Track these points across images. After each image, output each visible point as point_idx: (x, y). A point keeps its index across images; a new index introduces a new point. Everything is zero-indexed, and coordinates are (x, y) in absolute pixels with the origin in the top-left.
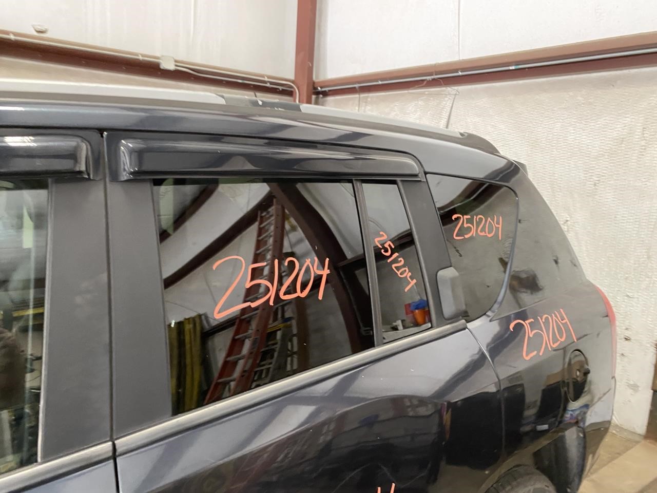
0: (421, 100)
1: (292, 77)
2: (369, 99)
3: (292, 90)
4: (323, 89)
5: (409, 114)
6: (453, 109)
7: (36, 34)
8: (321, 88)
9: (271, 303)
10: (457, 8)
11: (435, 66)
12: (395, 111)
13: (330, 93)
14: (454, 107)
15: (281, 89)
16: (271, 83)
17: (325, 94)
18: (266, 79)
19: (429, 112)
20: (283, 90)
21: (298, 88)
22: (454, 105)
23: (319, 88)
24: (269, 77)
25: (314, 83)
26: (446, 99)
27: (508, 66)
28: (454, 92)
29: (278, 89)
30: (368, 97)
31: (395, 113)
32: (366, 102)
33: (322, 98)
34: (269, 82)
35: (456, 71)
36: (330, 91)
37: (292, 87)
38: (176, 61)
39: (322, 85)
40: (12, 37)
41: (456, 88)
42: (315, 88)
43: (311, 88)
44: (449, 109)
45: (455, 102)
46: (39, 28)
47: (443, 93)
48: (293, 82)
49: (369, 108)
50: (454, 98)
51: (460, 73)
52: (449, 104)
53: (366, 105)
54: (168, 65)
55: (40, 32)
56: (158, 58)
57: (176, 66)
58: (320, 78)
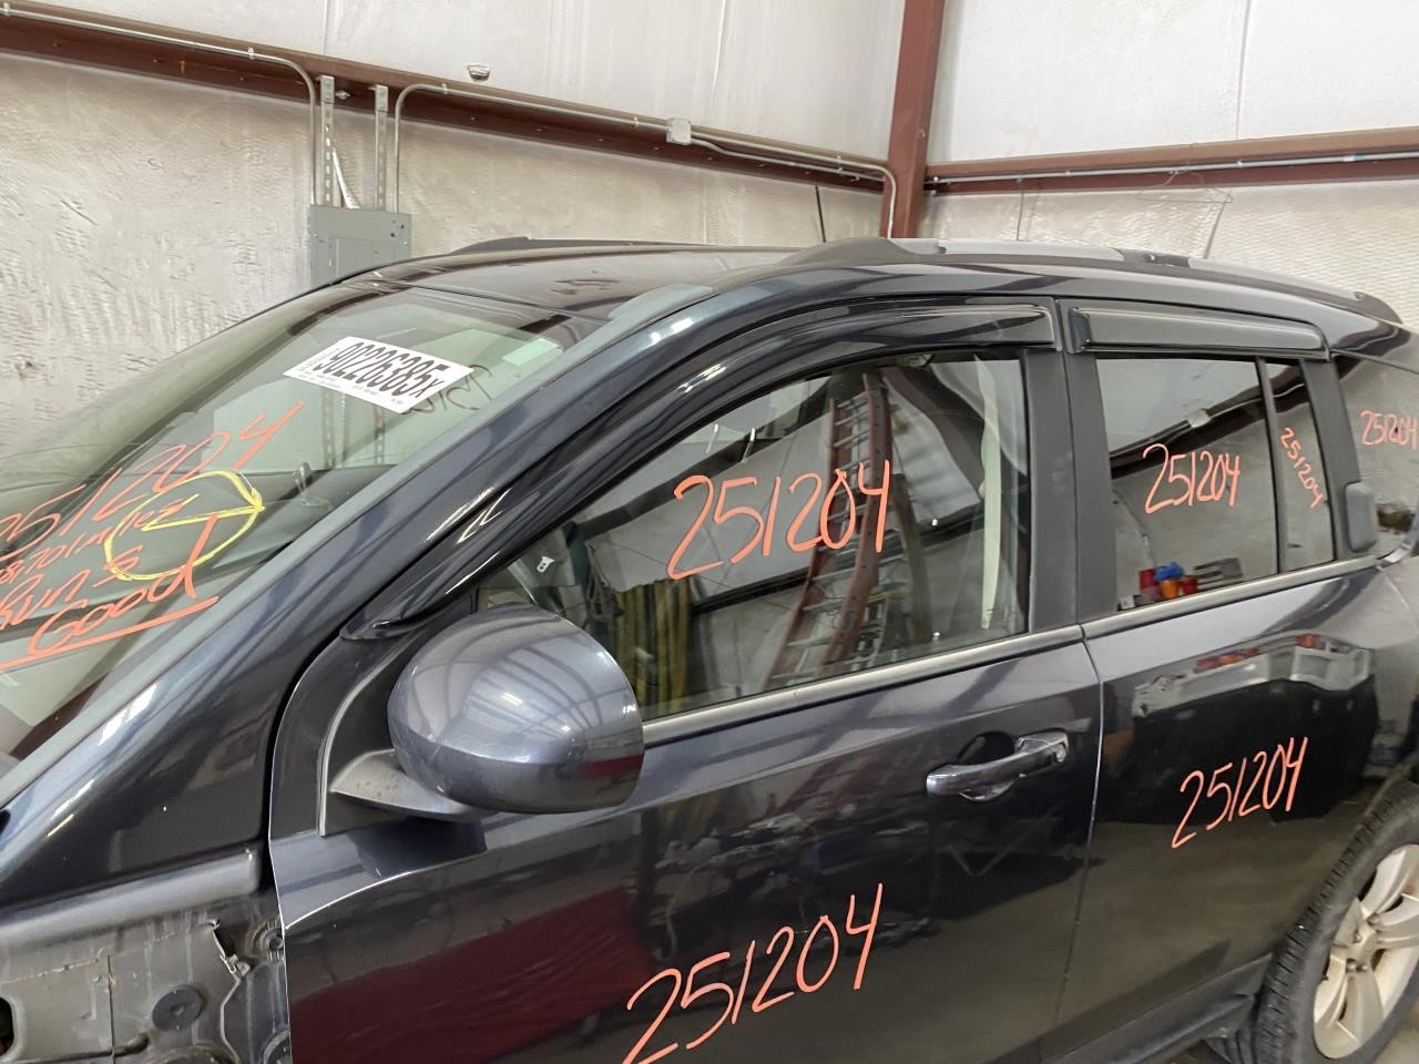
0: (1153, 210)
1: (884, 157)
2: (1039, 203)
3: (884, 179)
4: (943, 181)
5: (1124, 234)
6: (1218, 230)
7: (470, 80)
8: (940, 178)
9: (1190, 503)
10: (1241, 41)
11: (1191, 148)
12: (1094, 228)
13: (953, 187)
14: (1219, 226)
15: (858, 179)
16: (846, 168)
17: (943, 189)
18: (839, 160)
19: (1167, 234)
20: (861, 179)
21: (895, 177)
22: (1220, 223)
23: (936, 179)
24: (845, 157)
25: (927, 169)
26: (1204, 209)
27: (1342, 156)
28: (1222, 198)
29: (854, 178)
30: (1036, 199)
31: (1094, 232)
32: (1033, 209)
33: (936, 196)
34: (842, 165)
35: (1234, 160)
36: (953, 183)
37: (881, 174)
38: (693, 129)
39: (941, 173)
40: (445, 89)
41: (1226, 190)
42: (928, 178)
43: (922, 177)
44: (1211, 229)
45: (1222, 218)
46: (477, 71)
47: (1200, 199)
48: (884, 165)
49: (1040, 219)
50: (1222, 210)
51: (1240, 164)
52: (1211, 219)
53: (1033, 215)
54: (680, 135)
55: (478, 78)
56: (663, 123)
57: (693, 137)
58: (935, 158)
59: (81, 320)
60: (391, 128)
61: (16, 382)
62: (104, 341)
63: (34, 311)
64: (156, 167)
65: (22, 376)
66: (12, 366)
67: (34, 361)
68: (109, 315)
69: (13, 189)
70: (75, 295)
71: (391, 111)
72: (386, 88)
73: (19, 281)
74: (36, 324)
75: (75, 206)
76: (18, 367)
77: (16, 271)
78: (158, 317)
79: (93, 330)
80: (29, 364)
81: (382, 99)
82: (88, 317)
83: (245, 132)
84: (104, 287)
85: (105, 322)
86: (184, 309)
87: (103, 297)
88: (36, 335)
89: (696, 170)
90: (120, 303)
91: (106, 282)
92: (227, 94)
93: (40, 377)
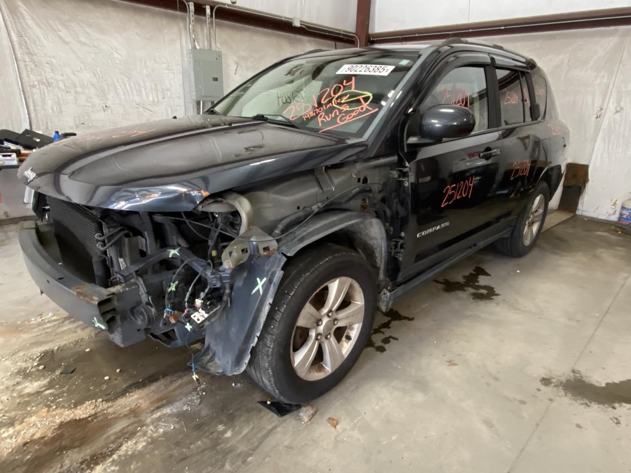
1: (355, 31)
3: (354, 39)
7: (231, 4)
8: (373, 38)
17: (374, 42)
18: (341, 33)
21: (359, 38)
23: (371, 39)
24: (344, 31)
25: (369, 35)
35: (469, 29)
36: (376, 40)
38: (300, 21)
39: (373, 36)
40: (227, 7)
42: (369, 38)
43: (367, 38)
46: (233, 1)
48: (355, 34)
51: (471, 30)
54: (297, 24)
55: (233, 3)
56: (291, 19)
57: (301, 24)
58: (370, 32)
59: (120, 90)
60: (212, 22)
61: (103, 113)
62: (128, 97)
63: (106, 87)
64: (138, 35)
65: (104, 110)
66: (101, 107)
67: (108, 105)
68: (128, 88)
69: (96, 44)
70: (118, 82)
71: (211, 16)
72: (209, 7)
73: (101, 77)
74: (107, 92)
75: (115, 50)
76: (103, 107)
77: (99, 73)
78: (143, 89)
79: (124, 94)
80: (106, 106)
81: (208, 11)
82: (122, 90)
83: (164, 23)
84: (126, 79)
85: (128, 91)
86: (151, 86)
87: (126, 82)
88: (107, 96)
89: (299, 36)
90: (131, 84)
91: (127, 77)
92: (157, 9)
93: (109, 111)
